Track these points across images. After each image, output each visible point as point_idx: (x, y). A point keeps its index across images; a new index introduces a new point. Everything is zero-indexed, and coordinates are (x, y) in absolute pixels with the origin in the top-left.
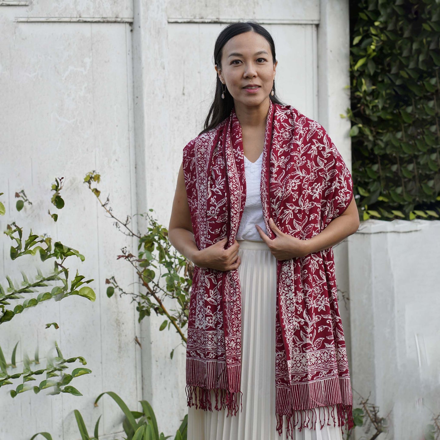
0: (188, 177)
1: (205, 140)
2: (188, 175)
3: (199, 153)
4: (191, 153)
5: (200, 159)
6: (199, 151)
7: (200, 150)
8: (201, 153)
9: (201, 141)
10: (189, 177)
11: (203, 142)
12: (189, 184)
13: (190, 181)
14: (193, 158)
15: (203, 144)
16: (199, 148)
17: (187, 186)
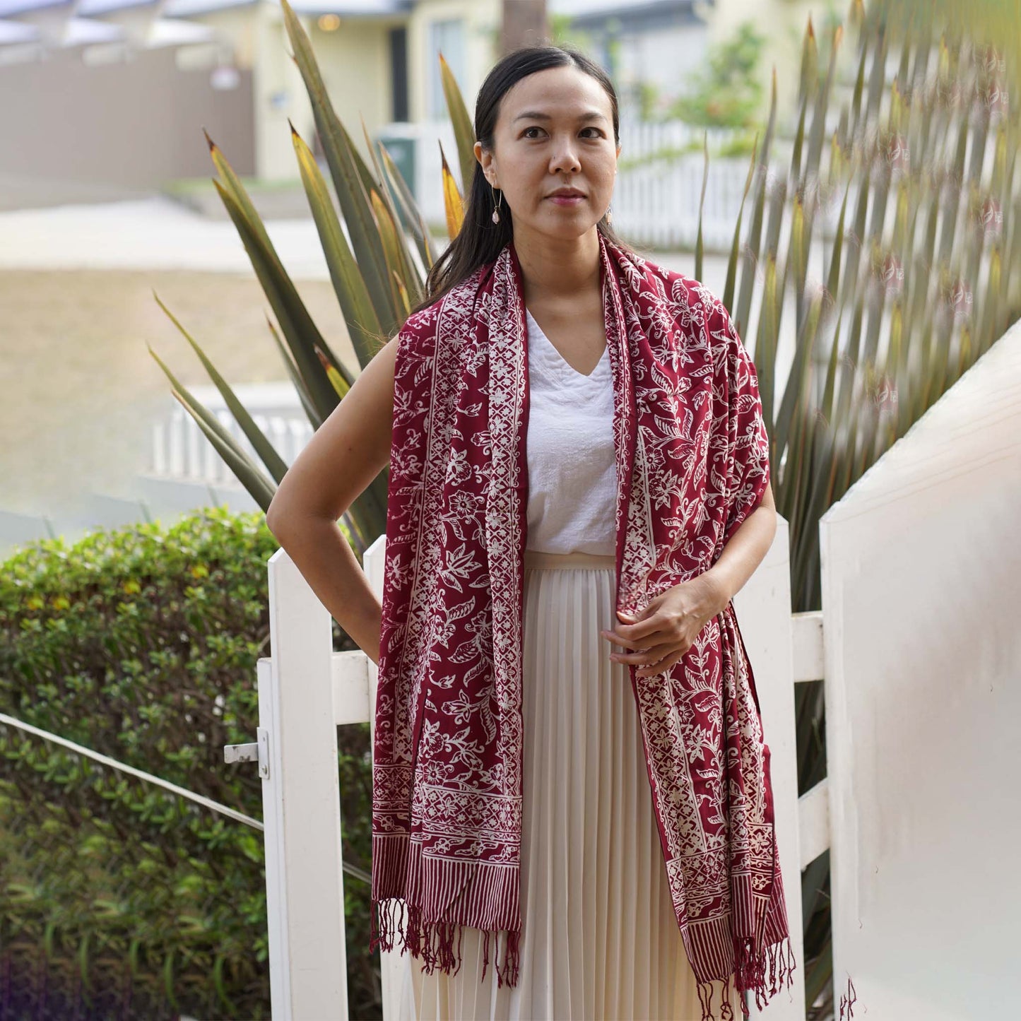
0: (403, 400)
1: (458, 317)
2: (405, 395)
3: (447, 347)
4: (424, 345)
5: (447, 363)
6: (446, 344)
7: (451, 341)
8: (451, 349)
9: (451, 319)
10: (407, 400)
11: (454, 321)
12: (401, 416)
13: (405, 408)
14: (428, 358)
15: (457, 327)
16: (448, 336)
17: (397, 420)
